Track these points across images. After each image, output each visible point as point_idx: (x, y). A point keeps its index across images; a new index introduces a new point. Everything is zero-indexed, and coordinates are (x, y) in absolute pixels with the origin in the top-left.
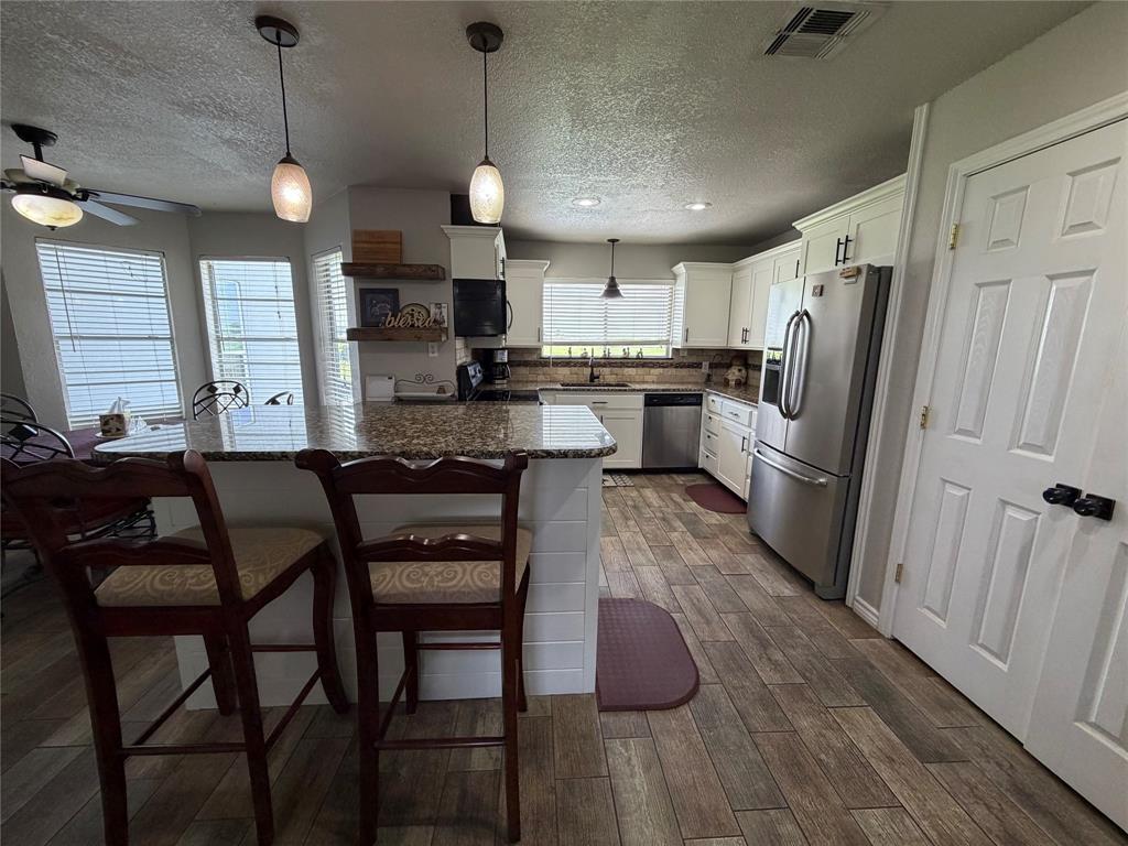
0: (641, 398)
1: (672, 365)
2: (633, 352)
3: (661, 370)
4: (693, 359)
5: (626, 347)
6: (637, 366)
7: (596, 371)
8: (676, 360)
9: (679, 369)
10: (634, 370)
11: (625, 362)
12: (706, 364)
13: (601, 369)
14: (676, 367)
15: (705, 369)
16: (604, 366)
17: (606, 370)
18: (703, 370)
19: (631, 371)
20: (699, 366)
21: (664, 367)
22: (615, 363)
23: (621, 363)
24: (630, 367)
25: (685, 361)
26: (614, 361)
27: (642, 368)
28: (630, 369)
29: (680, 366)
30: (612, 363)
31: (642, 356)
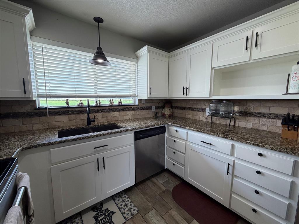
0: (132, 135)
1: (138, 109)
2: (116, 101)
3: (133, 112)
4: (148, 105)
5: (111, 99)
6: (119, 110)
7: (92, 116)
8: (141, 106)
9: (142, 111)
10: (118, 113)
11: (111, 108)
12: (154, 107)
13: (95, 115)
15: (154, 110)
16: (97, 112)
17: (99, 115)
18: (153, 110)
19: (116, 114)
20: (150, 108)
21: (134, 110)
22: (105, 109)
23: (109, 109)
24: (115, 111)
25: (145, 106)
26: (104, 108)
27: (123, 112)
28: (115, 113)
29: (142, 109)
30: (103, 110)
31: (122, 104)
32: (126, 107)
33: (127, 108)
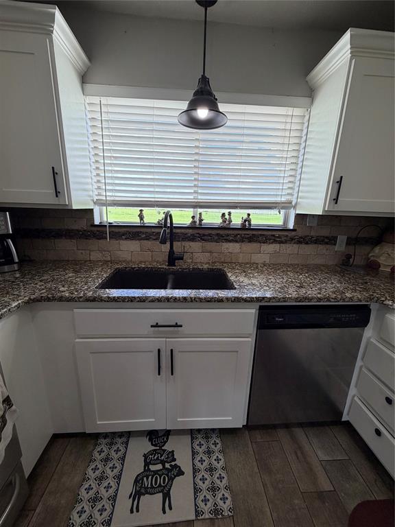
0: (252, 312)
1: (292, 239)
2: (237, 218)
3: (275, 247)
4: (325, 232)
6: (242, 240)
7: (178, 247)
8: (300, 233)
9: (303, 246)
10: (237, 245)
11: (224, 233)
12: (342, 239)
13: (187, 244)
14: (299, 242)
15: (341, 246)
17: (195, 246)
18: (336, 248)
19: (233, 247)
20: (331, 241)
21: (281, 242)
22: (210, 235)
23: (218, 234)
24: (230, 241)
25: (313, 233)
26: (207, 232)
27: (249, 244)
28: (231, 244)
29: (303, 240)
30: (204, 235)
31: (250, 224)
32: (260, 233)
33: (261, 235)
